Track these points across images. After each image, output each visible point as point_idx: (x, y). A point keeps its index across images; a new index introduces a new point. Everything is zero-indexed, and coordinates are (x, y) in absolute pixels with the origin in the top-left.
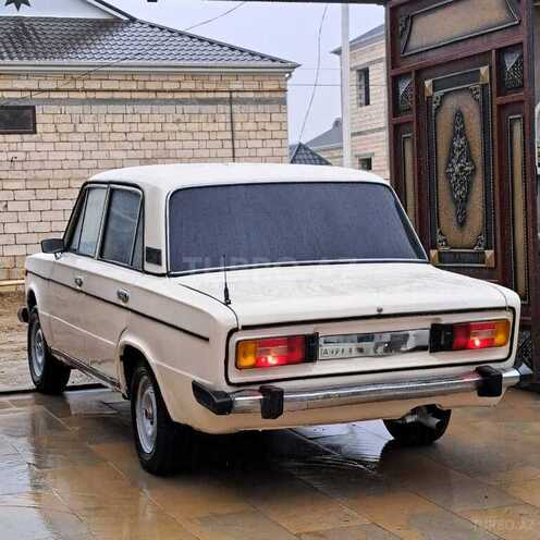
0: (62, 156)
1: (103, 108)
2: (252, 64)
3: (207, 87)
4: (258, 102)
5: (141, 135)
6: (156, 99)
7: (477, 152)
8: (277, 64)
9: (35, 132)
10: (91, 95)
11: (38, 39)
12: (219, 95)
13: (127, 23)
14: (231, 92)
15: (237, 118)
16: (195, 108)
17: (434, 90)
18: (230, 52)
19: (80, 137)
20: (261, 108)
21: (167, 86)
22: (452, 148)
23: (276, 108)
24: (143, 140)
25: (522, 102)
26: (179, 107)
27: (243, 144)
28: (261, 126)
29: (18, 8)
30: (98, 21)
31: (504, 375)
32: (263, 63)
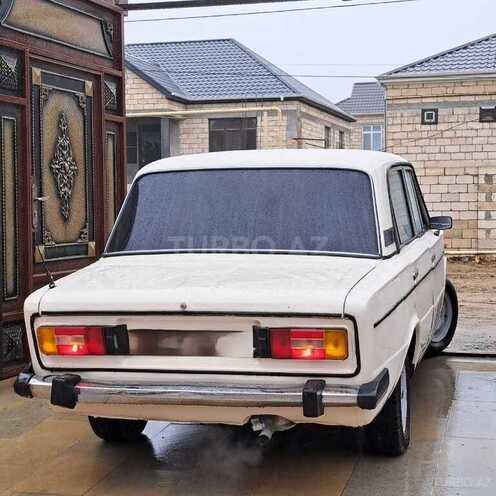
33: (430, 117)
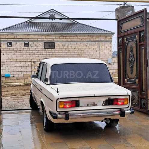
0: (60, 54)
1: (69, 43)
2: (104, 33)
3: (93, 38)
4: (105, 41)
5: (78, 49)
6: (82, 41)
7: (135, 56)
8: (110, 33)
9: (54, 48)
10: (67, 40)
11: (56, 27)
12: (96, 40)
13: (77, 23)
14: (99, 39)
15: (100, 45)
16: (91, 43)
17: (127, 41)
18: (99, 30)
19: (64, 49)
20: (106, 43)
21: (84, 38)
22: (130, 55)
23: (109, 43)
24: (79, 50)
25: (144, 44)
26: (87, 43)
27: (101, 51)
28: (106, 47)
29: (52, 20)
30: (70, 23)
31: (126, 112)
32: (107, 33)
33: (10, 44)
